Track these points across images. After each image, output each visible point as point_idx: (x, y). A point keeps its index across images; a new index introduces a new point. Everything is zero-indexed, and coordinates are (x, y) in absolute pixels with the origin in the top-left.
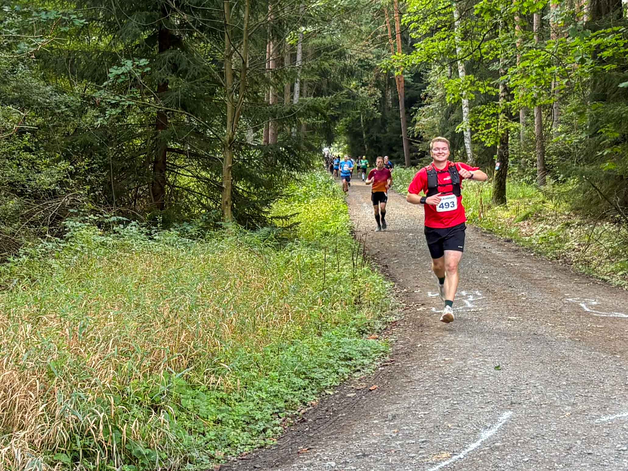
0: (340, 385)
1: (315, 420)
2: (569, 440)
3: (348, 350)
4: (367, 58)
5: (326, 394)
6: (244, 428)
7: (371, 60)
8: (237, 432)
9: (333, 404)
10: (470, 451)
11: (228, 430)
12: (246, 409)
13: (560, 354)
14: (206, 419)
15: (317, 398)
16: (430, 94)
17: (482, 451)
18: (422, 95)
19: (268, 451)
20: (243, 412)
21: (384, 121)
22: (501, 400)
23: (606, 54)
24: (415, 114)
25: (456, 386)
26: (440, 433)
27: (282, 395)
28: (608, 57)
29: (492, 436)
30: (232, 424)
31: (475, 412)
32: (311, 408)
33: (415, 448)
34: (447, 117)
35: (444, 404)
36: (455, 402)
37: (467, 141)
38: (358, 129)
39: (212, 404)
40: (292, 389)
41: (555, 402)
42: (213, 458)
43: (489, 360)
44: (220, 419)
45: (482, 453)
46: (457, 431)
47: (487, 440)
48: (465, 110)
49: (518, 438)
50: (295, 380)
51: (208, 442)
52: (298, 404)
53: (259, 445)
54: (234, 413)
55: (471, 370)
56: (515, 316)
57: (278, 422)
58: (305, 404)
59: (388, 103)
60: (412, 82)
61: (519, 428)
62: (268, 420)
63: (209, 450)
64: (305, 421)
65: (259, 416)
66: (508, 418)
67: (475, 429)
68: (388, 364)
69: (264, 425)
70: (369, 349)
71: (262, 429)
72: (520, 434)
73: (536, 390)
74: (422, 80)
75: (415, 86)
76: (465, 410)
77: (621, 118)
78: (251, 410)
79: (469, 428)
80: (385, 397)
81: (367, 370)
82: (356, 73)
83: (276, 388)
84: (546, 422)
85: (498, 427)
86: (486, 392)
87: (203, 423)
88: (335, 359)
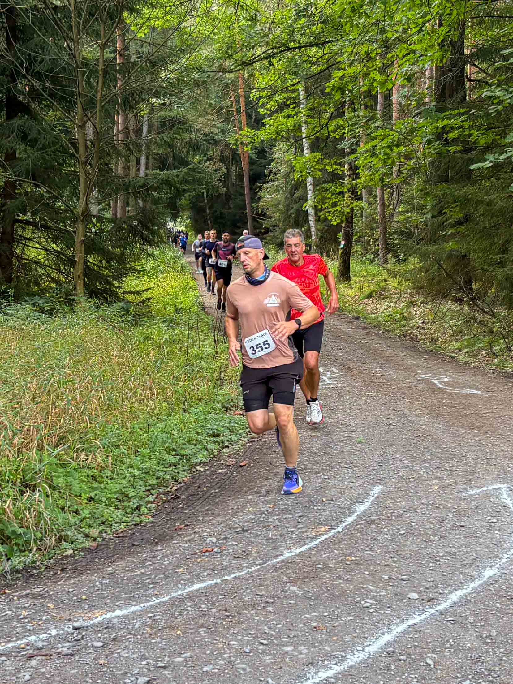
0: (210, 462)
1: (188, 497)
2: (441, 513)
3: (216, 426)
4: (212, 133)
5: (197, 470)
6: (117, 505)
7: (216, 134)
8: (111, 510)
9: (205, 480)
10: (348, 525)
11: (102, 507)
12: (118, 487)
13: (420, 429)
14: (79, 498)
15: (188, 475)
16: (274, 170)
17: (359, 524)
18: (266, 172)
19: (144, 528)
20: (115, 490)
21: (228, 196)
22: (370, 475)
23: (452, 135)
24: (259, 190)
25: (324, 461)
26: (315, 508)
27: (153, 472)
28: (453, 139)
29: (366, 510)
30: (105, 502)
31: (347, 486)
32: (183, 484)
33: (292, 523)
34: (292, 195)
35: (316, 478)
36: (326, 477)
37: (311, 219)
38: (202, 204)
39: (84, 481)
40: (163, 466)
41: (422, 476)
42: (89, 537)
43: (353, 435)
44: (93, 497)
45: (358, 526)
46: (331, 505)
47: (362, 513)
48: (310, 187)
49: (392, 511)
50: (166, 456)
51: (81, 521)
52: (170, 481)
53: (134, 523)
54: (106, 491)
55: (337, 445)
56: (374, 392)
57: (151, 499)
58: (176, 481)
59: (232, 179)
60: (256, 157)
61: (393, 501)
62: (142, 498)
63: (84, 529)
64: (178, 498)
65: (132, 494)
66: (379, 492)
67: (349, 503)
68: (256, 440)
69: (138, 503)
70: (236, 425)
71: (135, 506)
72: (393, 508)
73: (403, 464)
74: (266, 156)
75: (259, 162)
76: (337, 484)
77: (467, 199)
78: (124, 488)
79: (343, 502)
80: (256, 472)
81: (236, 447)
82: (202, 147)
83: (148, 465)
84: (416, 496)
85: (371, 501)
86: (355, 467)
87: (77, 501)
88: (204, 435)
